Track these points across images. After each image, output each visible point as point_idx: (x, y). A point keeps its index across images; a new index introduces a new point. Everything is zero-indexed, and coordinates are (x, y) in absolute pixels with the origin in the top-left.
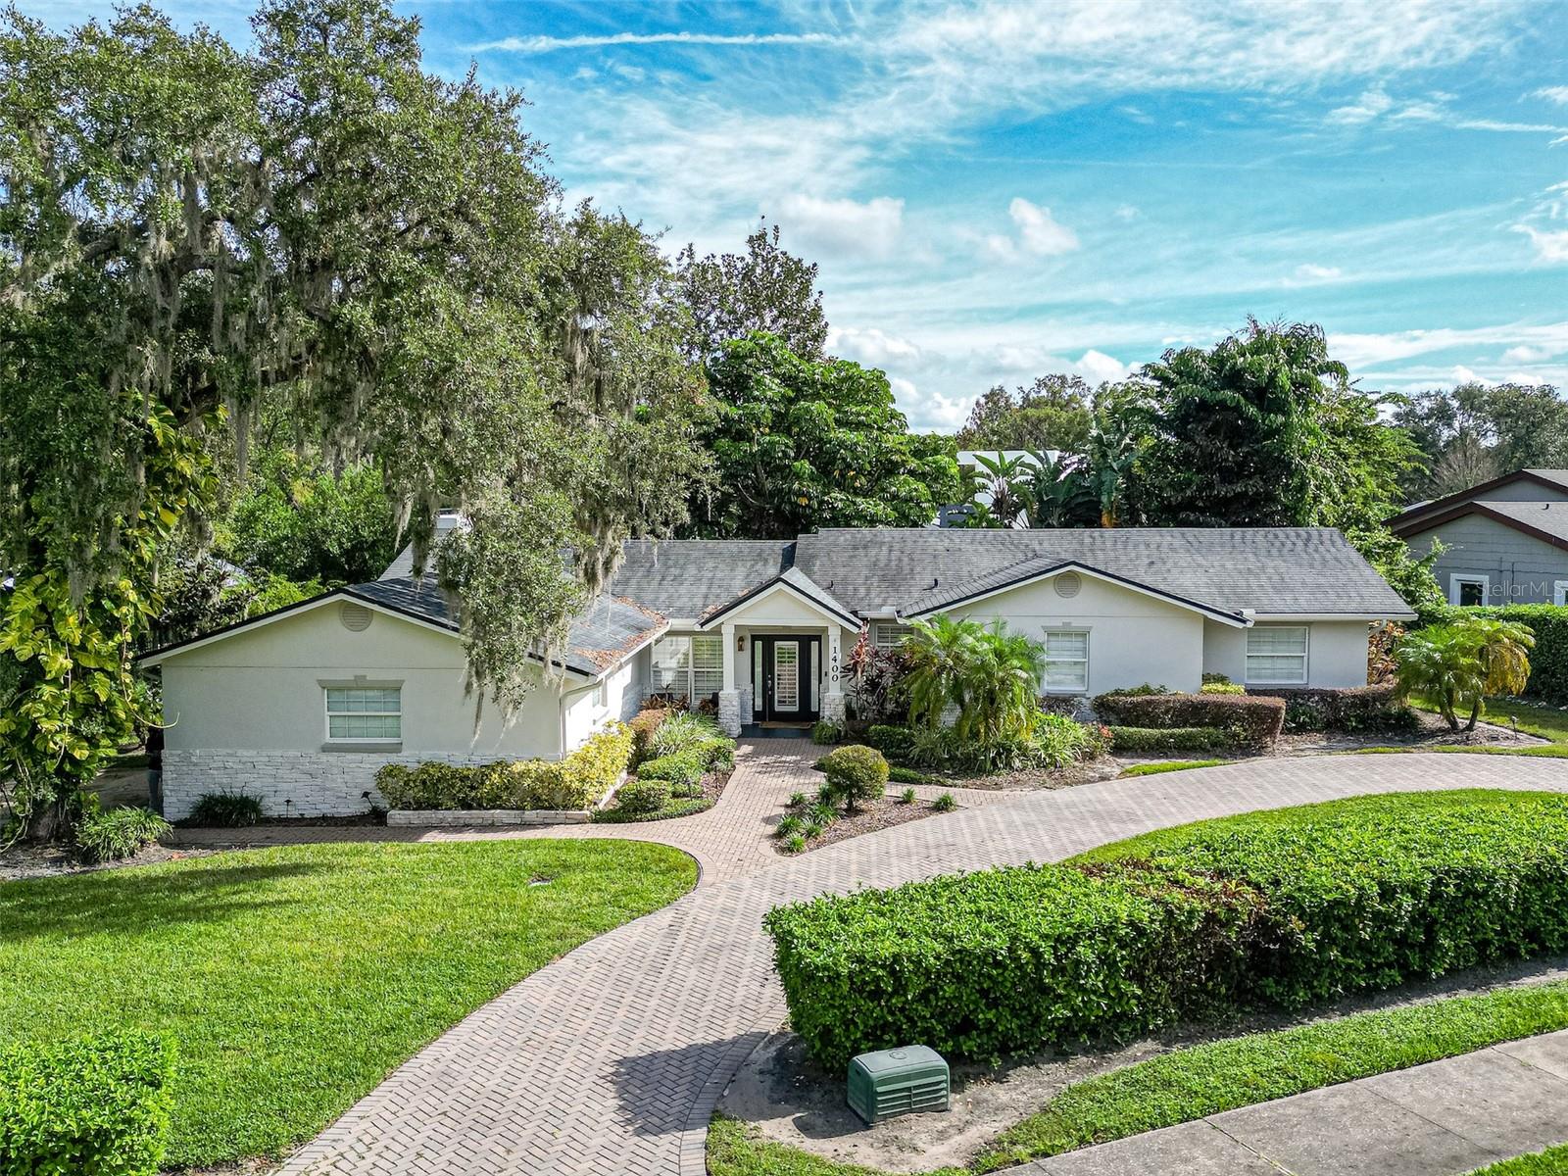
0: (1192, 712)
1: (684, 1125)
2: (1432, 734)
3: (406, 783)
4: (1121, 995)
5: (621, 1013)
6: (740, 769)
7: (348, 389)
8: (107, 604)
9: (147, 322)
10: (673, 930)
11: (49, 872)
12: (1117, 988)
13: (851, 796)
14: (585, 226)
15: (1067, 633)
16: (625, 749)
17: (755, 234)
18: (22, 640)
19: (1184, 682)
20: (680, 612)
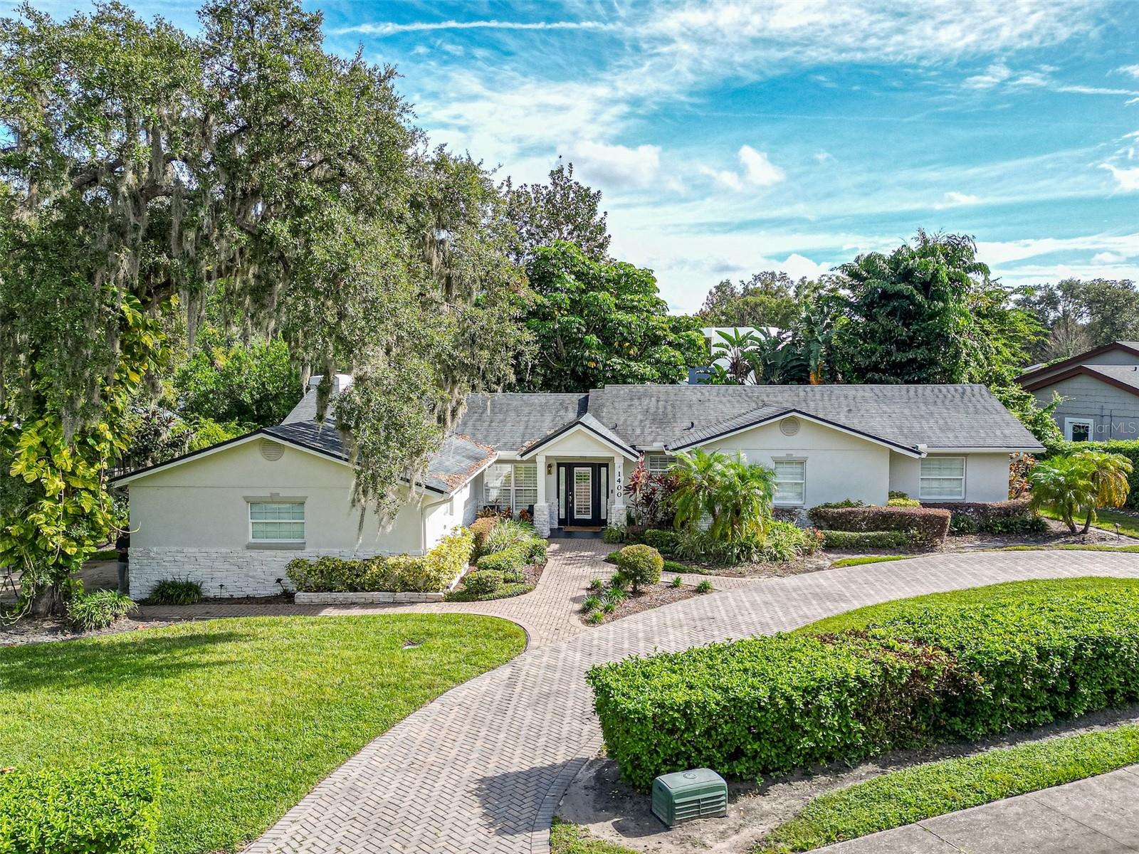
0: (882, 520)
1: (532, 827)
2: (1057, 536)
3: (309, 572)
4: (850, 730)
5: (479, 743)
6: (552, 563)
7: (271, 285)
8: (91, 441)
9: (122, 235)
10: (512, 682)
11: (47, 639)
12: (847, 726)
13: (636, 582)
14: (440, 165)
15: (790, 461)
16: (467, 547)
17: (555, 169)
18: (29, 468)
19: (875, 499)
20: (505, 447)
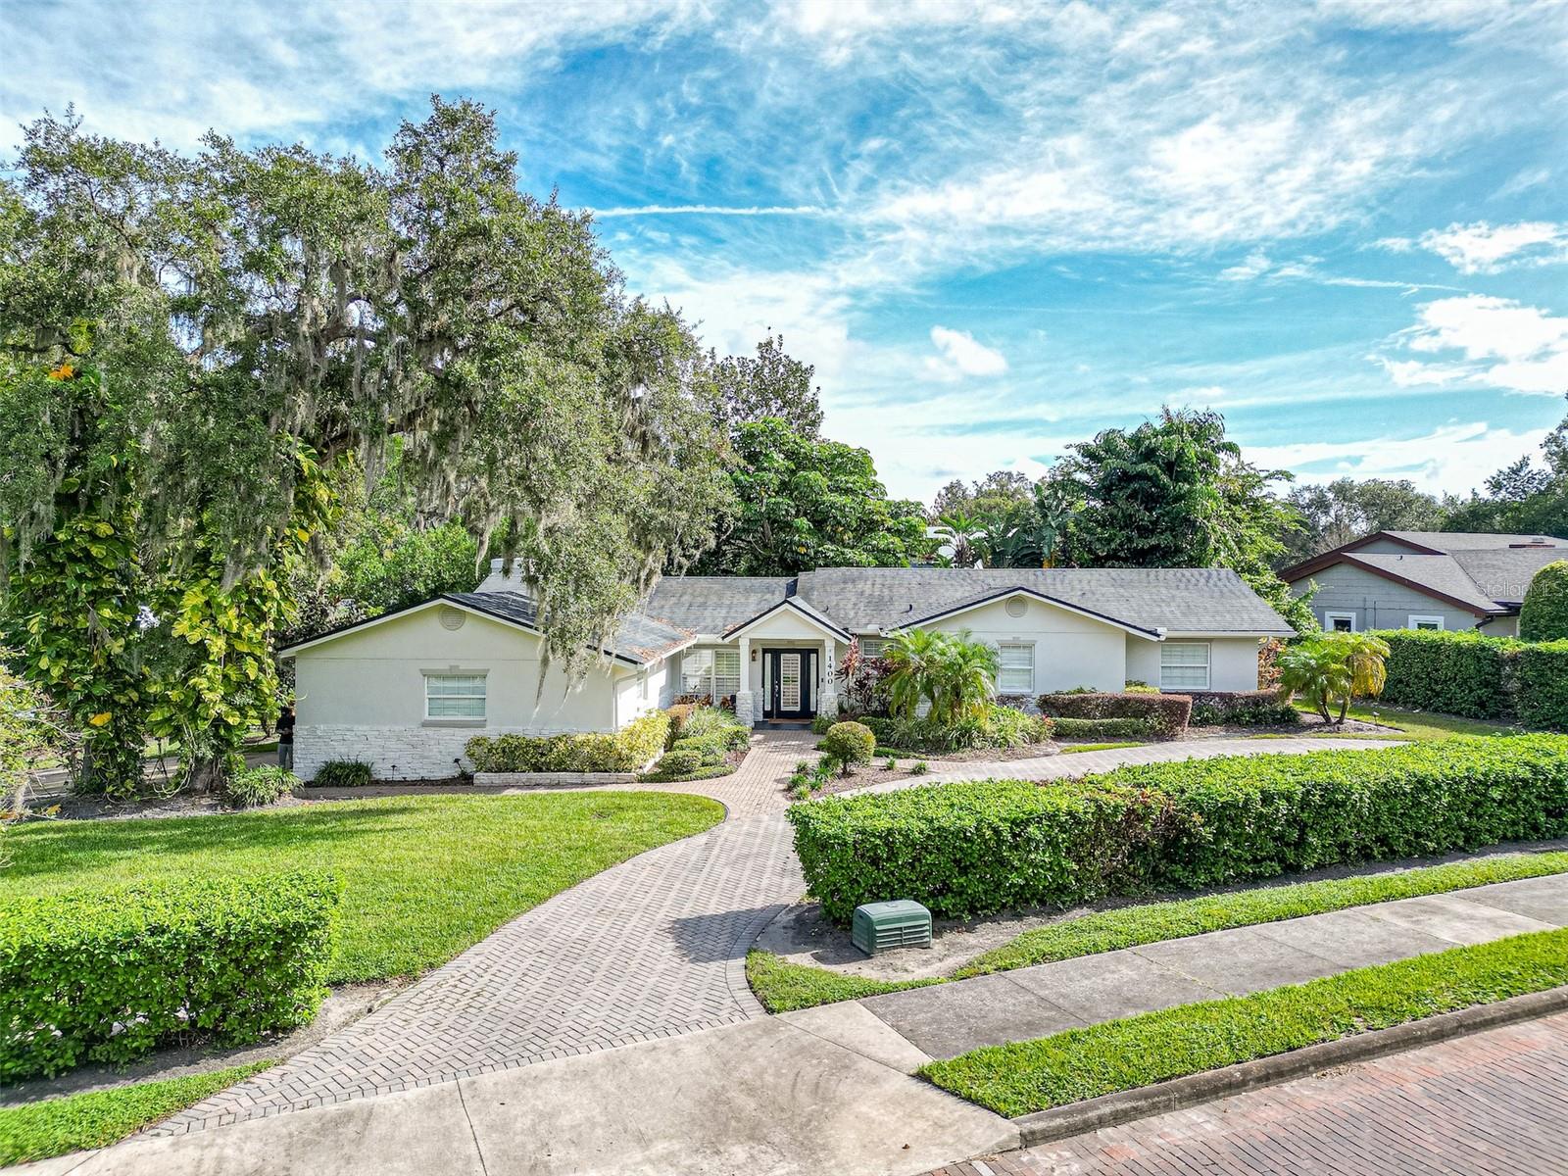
0: (1120, 707)
1: (727, 955)
2: (1310, 726)
3: (490, 751)
4: (1063, 870)
5: (672, 894)
6: (754, 751)
7: (455, 430)
8: (257, 601)
9: (301, 378)
10: (708, 847)
11: (208, 813)
12: (1059, 865)
13: (845, 762)
14: (639, 312)
15: (1015, 646)
16: (663, 730)
17: (763, 341)
18: (193, 628)
19: (1112, 685)
20: (705, 630)
